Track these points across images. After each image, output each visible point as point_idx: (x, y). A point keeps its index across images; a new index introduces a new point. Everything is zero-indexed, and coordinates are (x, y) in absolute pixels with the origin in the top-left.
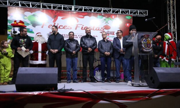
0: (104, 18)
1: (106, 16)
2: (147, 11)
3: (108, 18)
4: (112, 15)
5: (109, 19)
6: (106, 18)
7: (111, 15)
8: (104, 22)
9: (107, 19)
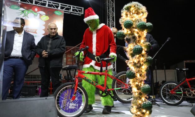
0: (22, 9)
1: (26, 8)
2: (83, 8)
3: (27, 9)
4: (35, 7)
5: (29, 12)
6: (24, 10)
7: (33, 7)
8: (21, 14)
9: (26, 12)
